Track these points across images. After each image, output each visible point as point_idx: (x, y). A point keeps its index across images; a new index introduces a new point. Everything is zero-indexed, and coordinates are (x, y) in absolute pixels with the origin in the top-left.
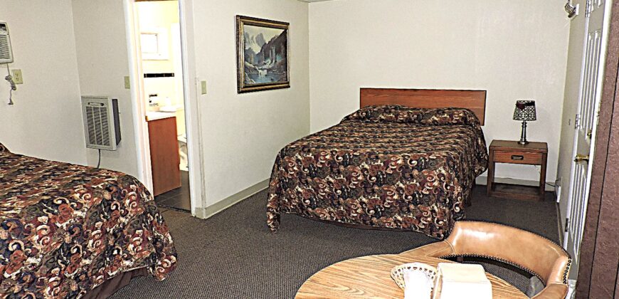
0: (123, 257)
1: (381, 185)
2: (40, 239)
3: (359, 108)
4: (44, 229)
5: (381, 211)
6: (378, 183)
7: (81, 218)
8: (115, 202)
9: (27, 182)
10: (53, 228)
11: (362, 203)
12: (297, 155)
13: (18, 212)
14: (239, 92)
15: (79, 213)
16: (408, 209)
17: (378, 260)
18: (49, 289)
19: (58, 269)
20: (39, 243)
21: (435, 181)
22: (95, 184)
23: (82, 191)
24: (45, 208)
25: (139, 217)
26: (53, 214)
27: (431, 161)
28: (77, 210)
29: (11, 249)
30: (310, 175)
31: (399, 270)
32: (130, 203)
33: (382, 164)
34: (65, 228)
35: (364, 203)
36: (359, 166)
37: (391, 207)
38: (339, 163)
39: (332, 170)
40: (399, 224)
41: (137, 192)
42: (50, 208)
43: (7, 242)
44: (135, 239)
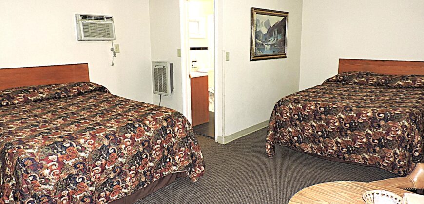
0: (172, 164)
1: (353, 130)
2: (126, 147)
3: (337, 74)
4: (128, 142)
5: (352, 150)
6: (351, 128)
7: (149, 136)
8: (169, 129)
9: (120, 112)
10: (133, 141)
11: (337, 143)
12: (290, 105)
13: (115, 130)
14: (251, 60)
15: (148, 134)
16: (374, 150)
17: (352, 185)
18: (129, 178)
19: (134, 167)
20: (125, 149)
21: (398, 130)
22: (158, 116)
23: (151, 120)
24: (130, 129)
25: (183, 139)
26: (134, 133)
27: (396, 115)
28: (147, 131)
29: (110, 152)
30: (299, 119)
31: (370, 195)
32: (178, 130)
33: (355, 115)
34: (140, 142)
35: (339, 143)
36: (336, 115)
37: (360, 147)
38: (321, 112)
39: (315, 117)
40: (366, 161)
41: (182, 123)
42: (132, 129)
43: (108, 147)
44: (180, 153)
